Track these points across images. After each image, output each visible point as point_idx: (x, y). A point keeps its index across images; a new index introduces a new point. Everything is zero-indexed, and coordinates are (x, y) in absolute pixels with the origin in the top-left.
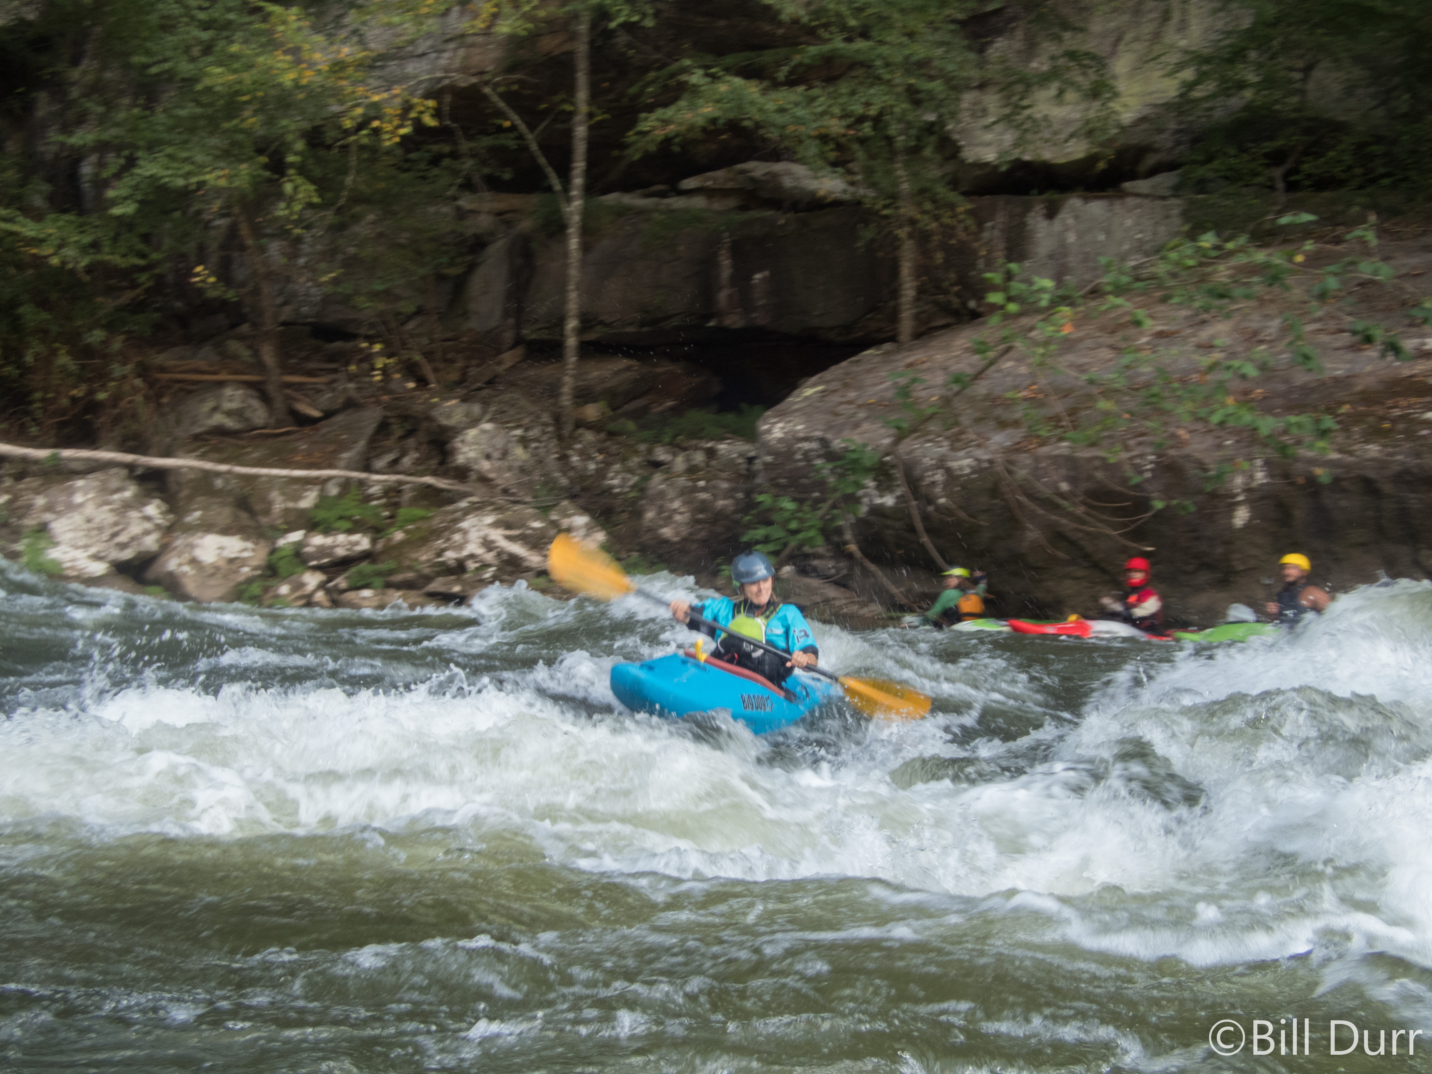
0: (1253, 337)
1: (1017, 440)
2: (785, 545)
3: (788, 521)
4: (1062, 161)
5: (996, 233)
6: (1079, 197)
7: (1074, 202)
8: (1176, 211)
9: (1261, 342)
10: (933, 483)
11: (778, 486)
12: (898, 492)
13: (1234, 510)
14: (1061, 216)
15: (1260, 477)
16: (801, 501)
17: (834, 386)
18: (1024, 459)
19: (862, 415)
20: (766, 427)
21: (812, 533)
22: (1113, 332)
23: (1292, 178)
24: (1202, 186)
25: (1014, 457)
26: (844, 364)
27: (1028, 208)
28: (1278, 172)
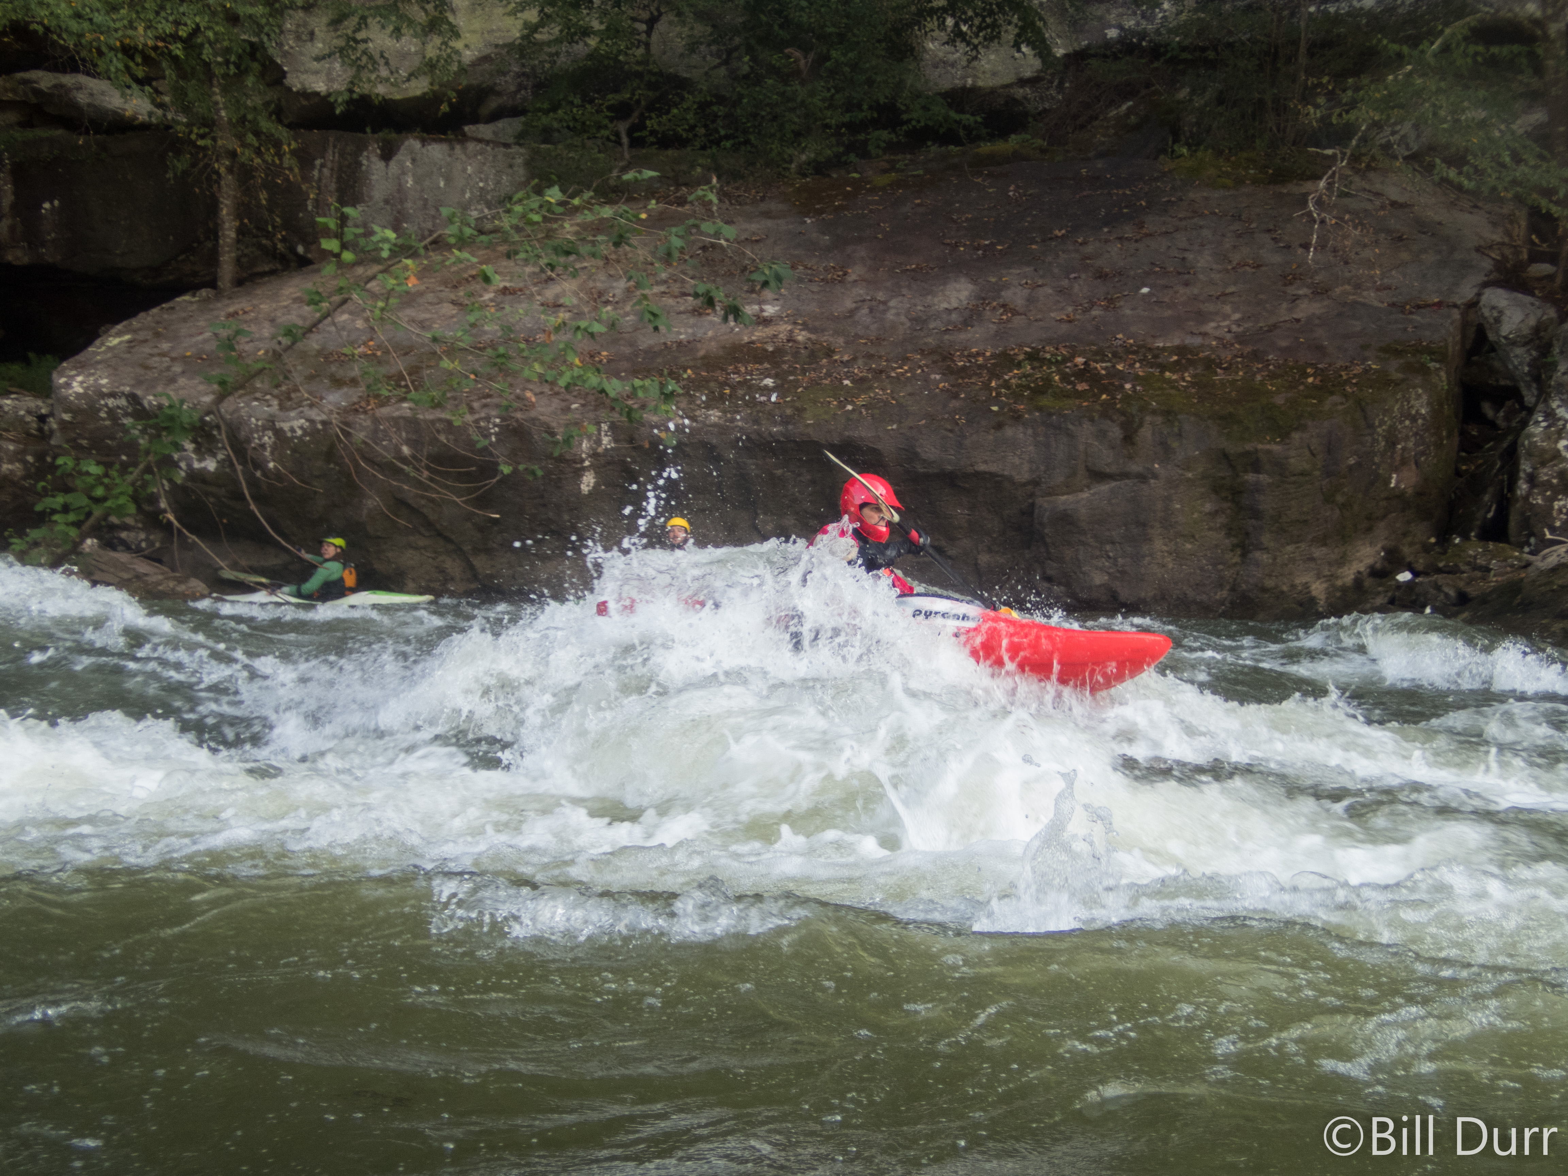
0: (599, 298)
1: (355, 399)
2: (89, 514)
3: (93, 487)
4: (398, 97)
5: (326, 171)
6: (416, 138)
7: (413, 143)
8: (519, 161)
9: (607, 302)
10: (263, 446)
11: (79, 447)
12: (220, 456)
13: (580, 476)
14: (399, 157)
15: (606, 442)
16: (108, 465)
17: (141, 336)
18: (363, 420)
19: (177, 368)
20: (62, 380)
21: (122, 500)
22: (455, 287)
23: (636, 135)
24: (547, 135)
25: (350, 418)
26: (155, 311)
27: (361, 147)
28: (622, 127)
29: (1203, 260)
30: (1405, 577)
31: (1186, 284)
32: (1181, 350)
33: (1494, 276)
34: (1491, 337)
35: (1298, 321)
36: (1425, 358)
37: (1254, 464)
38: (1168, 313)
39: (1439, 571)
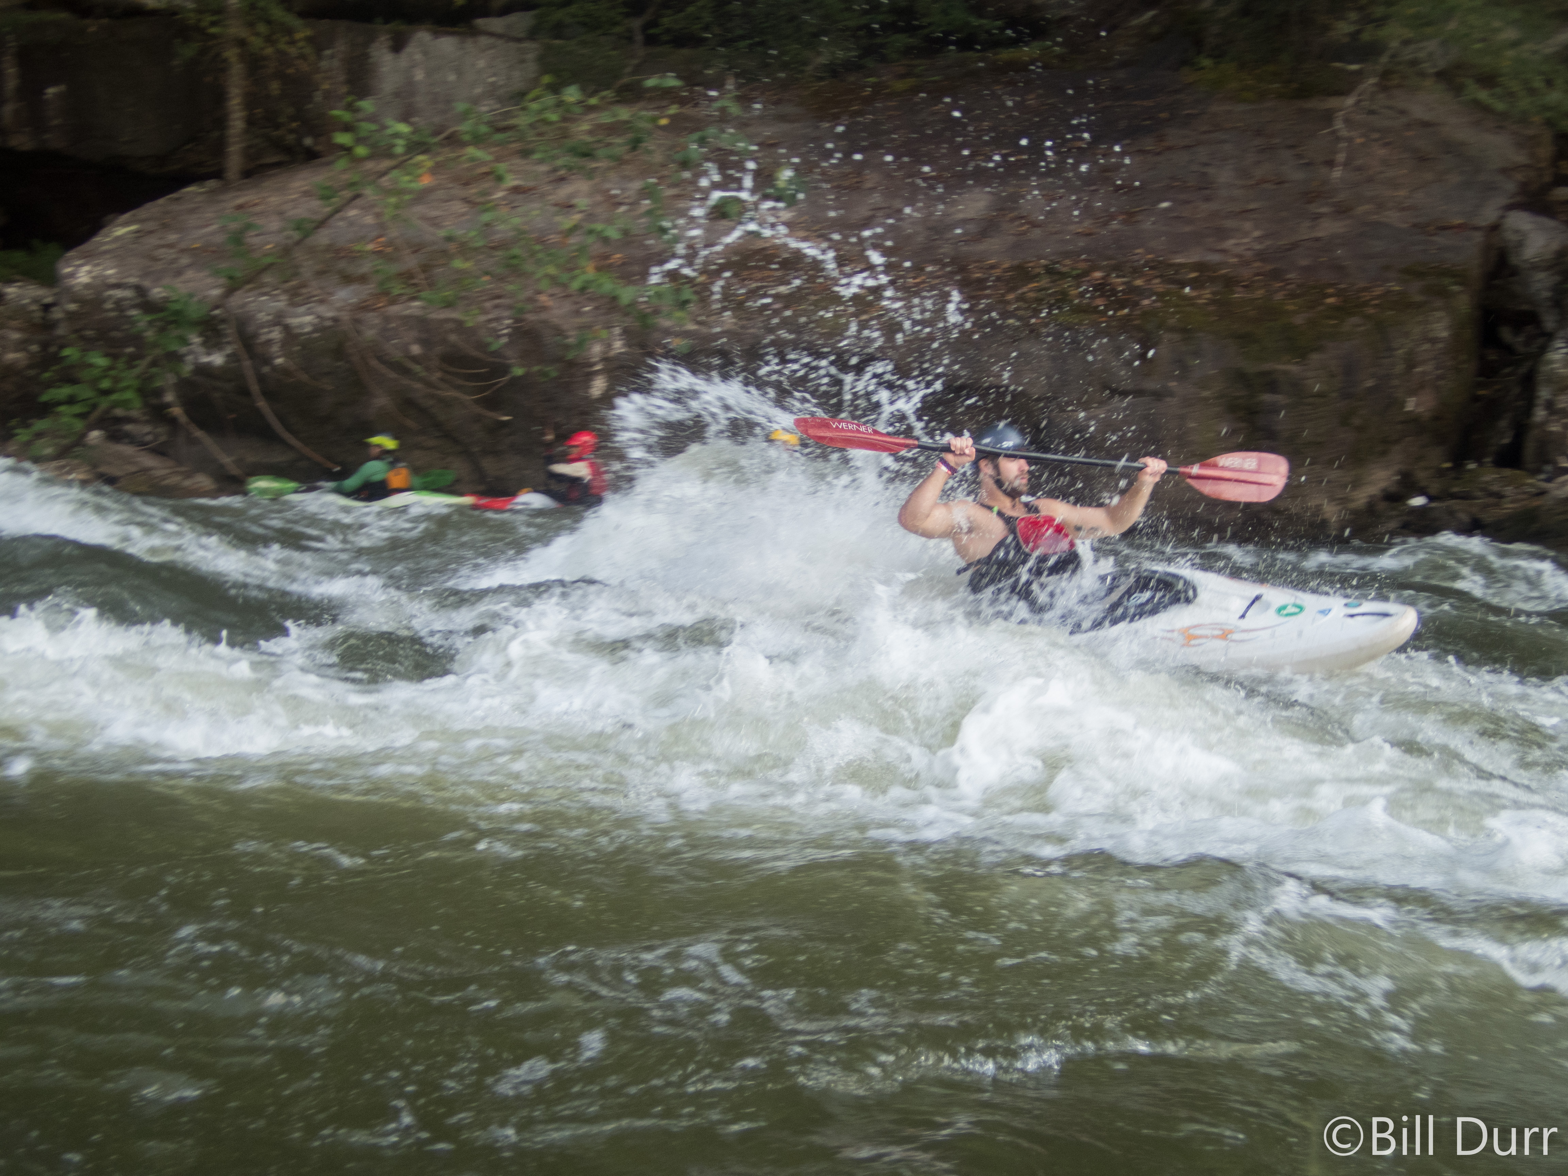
1: (365, 297)
2: (94, 406)
3: (99, 379)
5: (336, 63)
6: (428, 30)
7: (422, 36)
8: (530, 56)
10: (270, 342)
11: (83, 338)
12: (229, 350)
13: (592, 380)
14: (408, 50)
15: (618, 346)
16: (115, 357)
17: (149, 226)
18: (373, 318)
19: (185, 261)
20: (68, 270)
21: (129, 395)
22: (466, 184)
23: (652, 31)
24: (558, 31)
25: (361, 315)
26: (161, 201)
27: (370, 38)
28: (636, 23)
29: (1224, 175)
30: (1418, 501)
31: (1207, 199)
32: (1201, 267)
33: (1518, 199)
34: (1514, 260)
35: (1317, 239)
36: (1446, 281)
37: (1271, 384)
38: (1188, 229)
39: (1454, 496)
